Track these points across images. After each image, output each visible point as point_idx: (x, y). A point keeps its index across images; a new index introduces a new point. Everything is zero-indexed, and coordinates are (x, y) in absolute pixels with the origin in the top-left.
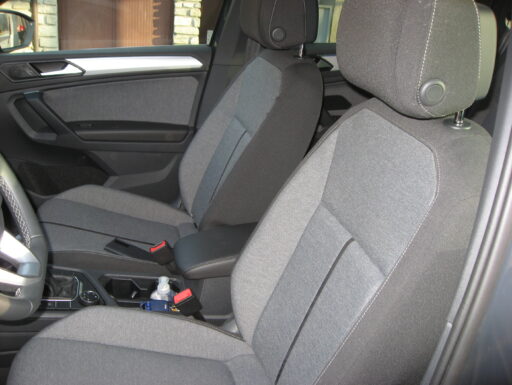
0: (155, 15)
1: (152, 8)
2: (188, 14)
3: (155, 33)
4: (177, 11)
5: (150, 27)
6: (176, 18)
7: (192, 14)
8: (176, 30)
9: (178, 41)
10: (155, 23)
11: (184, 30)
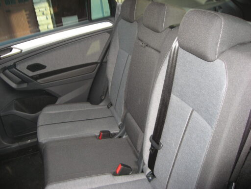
0: (27, 18)
1: (25, 15)
2: (43, 14)
3: (30, 27)
4: (37, 14)
5: (27, 25)
6: (38, 18)
7: (45, 13)
8: (39, 23)
9: (42, 28)
10: (29, 22)
11: (43, 23)
